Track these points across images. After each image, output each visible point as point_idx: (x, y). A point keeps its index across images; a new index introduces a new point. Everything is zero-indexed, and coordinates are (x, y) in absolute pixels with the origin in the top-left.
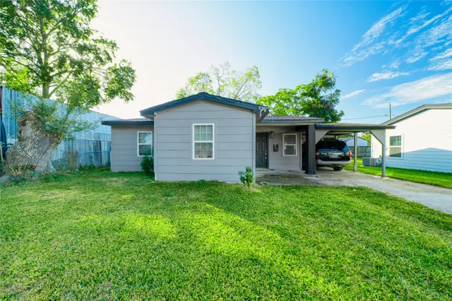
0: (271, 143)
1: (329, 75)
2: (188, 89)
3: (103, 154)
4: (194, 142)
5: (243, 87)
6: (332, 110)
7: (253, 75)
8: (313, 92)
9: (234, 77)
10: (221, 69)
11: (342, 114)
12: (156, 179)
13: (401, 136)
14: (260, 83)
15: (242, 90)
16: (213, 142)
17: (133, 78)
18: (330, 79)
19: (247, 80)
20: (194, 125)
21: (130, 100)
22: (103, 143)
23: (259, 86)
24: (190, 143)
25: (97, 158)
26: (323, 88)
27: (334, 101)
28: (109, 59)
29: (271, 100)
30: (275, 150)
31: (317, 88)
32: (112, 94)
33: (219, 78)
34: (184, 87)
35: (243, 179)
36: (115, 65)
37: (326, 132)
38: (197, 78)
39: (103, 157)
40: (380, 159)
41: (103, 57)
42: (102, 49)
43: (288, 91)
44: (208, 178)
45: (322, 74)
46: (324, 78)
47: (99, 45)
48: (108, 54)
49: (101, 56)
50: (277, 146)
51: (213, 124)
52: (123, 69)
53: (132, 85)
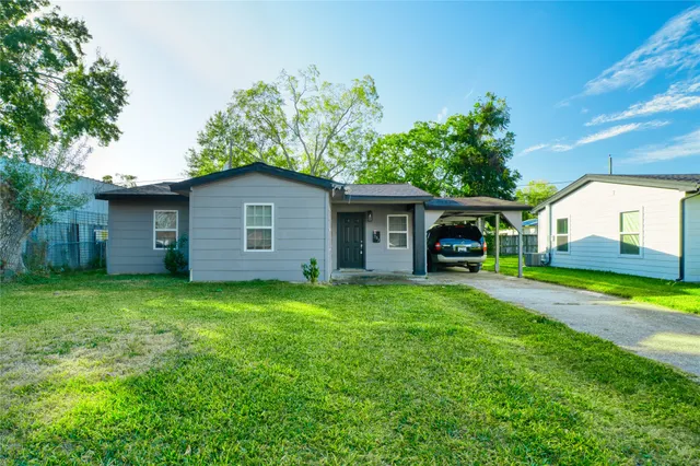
0: (370, 229)
1: (497, 105)
2: (234, 115)
3: (82, 246)
4: (246, 228)
5: (347, 115)
6: (503, 169)
7: (365, 94)
8: (469, 135)
9: (327, 94)
10: (301, 80)
11: (518, 176)
12: (191, 280)
13: (566, 220)
14: (378, 108)
15: (344, 121)
16: (272, 227)
17: (121, 98)
18: (500, 112)
19: (353, 102)
20: (246, 205)
21: (113, 139)
22: (81, 228)
23: (378, 114)
24: (241, 229)
25: (72, 255)
26: (488, 127)
27: (505, 152)
28: (72, 58)
29: (401, 143)
30: (375, 241)
31: (476, 128)
32: (74, 127)
33: (297, 97)
34: (224, 110)
35: (306, 274)
36: (82, 68)
37: (441, 213)
38: (253, 93)
39: (82, 252)
40: (547, 255)
41: (59, 55)
42: (57, 38)
43: (432, 126)
44: (265, 277)
45: (486, 101)
46: (490, 109)
47: (51, 30)
48: (69, 50)
49: (53, 51)
50: (378, 234)
51: (272, 204)
52: (99, 78)
53: (119, 111)
